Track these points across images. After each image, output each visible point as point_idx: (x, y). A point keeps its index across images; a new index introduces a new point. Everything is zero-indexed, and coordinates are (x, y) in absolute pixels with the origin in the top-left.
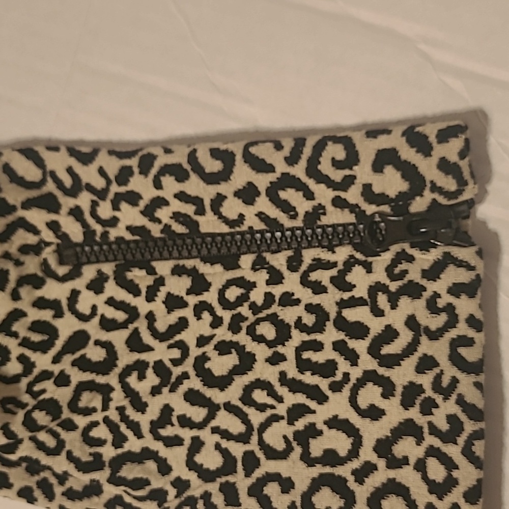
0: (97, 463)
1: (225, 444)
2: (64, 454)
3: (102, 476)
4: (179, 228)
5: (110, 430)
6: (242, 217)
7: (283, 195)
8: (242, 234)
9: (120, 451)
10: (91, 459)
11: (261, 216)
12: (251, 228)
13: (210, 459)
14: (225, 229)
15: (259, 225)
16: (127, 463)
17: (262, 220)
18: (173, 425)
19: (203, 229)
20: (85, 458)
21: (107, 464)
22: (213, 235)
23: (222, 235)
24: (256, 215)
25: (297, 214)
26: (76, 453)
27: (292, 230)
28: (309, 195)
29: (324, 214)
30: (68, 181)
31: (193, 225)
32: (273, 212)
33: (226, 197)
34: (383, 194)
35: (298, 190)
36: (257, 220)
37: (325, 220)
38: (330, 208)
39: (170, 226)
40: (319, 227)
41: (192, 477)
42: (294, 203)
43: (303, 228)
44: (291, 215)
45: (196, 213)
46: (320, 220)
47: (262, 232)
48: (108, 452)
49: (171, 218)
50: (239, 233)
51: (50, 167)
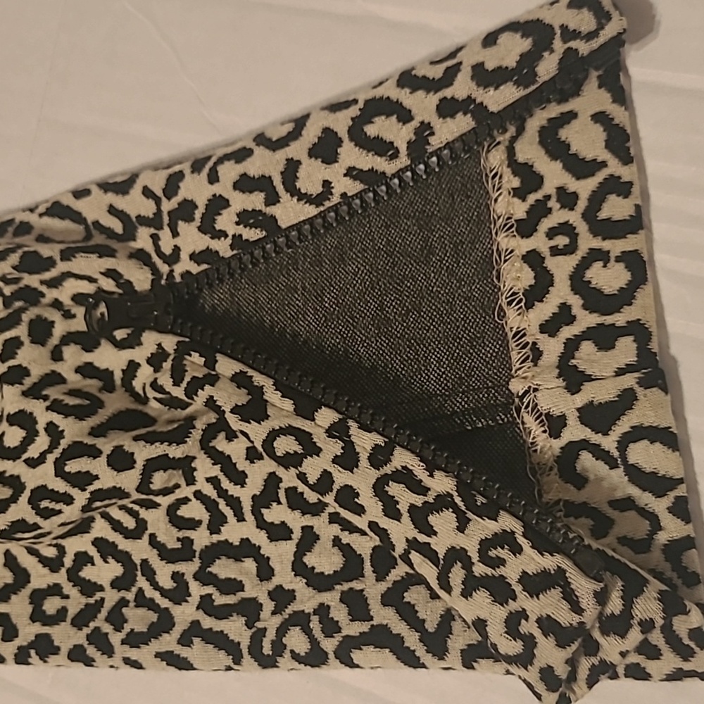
0: (185, 551)
1: (346, 538)
2: (146, 537)
3: (189, 569)
4: (252, 234)
5: (206, 508)
6: (327, 184)
7: (371, 130)
8: (335, 208)
9: (215, 538)
10: (179, 545)
11: (351, 173)
12: (344, 195)
13: (325, 560)
14: (311, 211)
15: (353, 187)
16: (221, 557)
17: (355, 178)
18: (279, 503)
19: (284, 223)
20: (173, 544)
21: (197, 554)
22: (297, 227)
23: (310, 221)
24: (345, 175)
25: (397, 151)
26: (161, 538)
27: (398, 174)
28: (405, 116)
29: (432, 134)
30: (117, 226)
31: (269, 223)
32: (366, 161)
33: (299, 163)
34: (500, 68)
35: (388, 115)
36: (348, 180)
37: (435, 142)
38: (437, 123)
39: (240, 236)
40: (432, 154)
41: (298, 585)
42: (388, 137)
43: (410, 165)
44: (390, 156)
45: (267, 204)
46: (429, 144)
47: (359, 195)
48: (202, 538)
49: (238, 224)
50: (329, 209)
51: (90, 218)
